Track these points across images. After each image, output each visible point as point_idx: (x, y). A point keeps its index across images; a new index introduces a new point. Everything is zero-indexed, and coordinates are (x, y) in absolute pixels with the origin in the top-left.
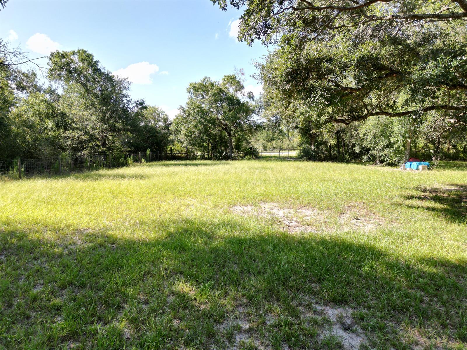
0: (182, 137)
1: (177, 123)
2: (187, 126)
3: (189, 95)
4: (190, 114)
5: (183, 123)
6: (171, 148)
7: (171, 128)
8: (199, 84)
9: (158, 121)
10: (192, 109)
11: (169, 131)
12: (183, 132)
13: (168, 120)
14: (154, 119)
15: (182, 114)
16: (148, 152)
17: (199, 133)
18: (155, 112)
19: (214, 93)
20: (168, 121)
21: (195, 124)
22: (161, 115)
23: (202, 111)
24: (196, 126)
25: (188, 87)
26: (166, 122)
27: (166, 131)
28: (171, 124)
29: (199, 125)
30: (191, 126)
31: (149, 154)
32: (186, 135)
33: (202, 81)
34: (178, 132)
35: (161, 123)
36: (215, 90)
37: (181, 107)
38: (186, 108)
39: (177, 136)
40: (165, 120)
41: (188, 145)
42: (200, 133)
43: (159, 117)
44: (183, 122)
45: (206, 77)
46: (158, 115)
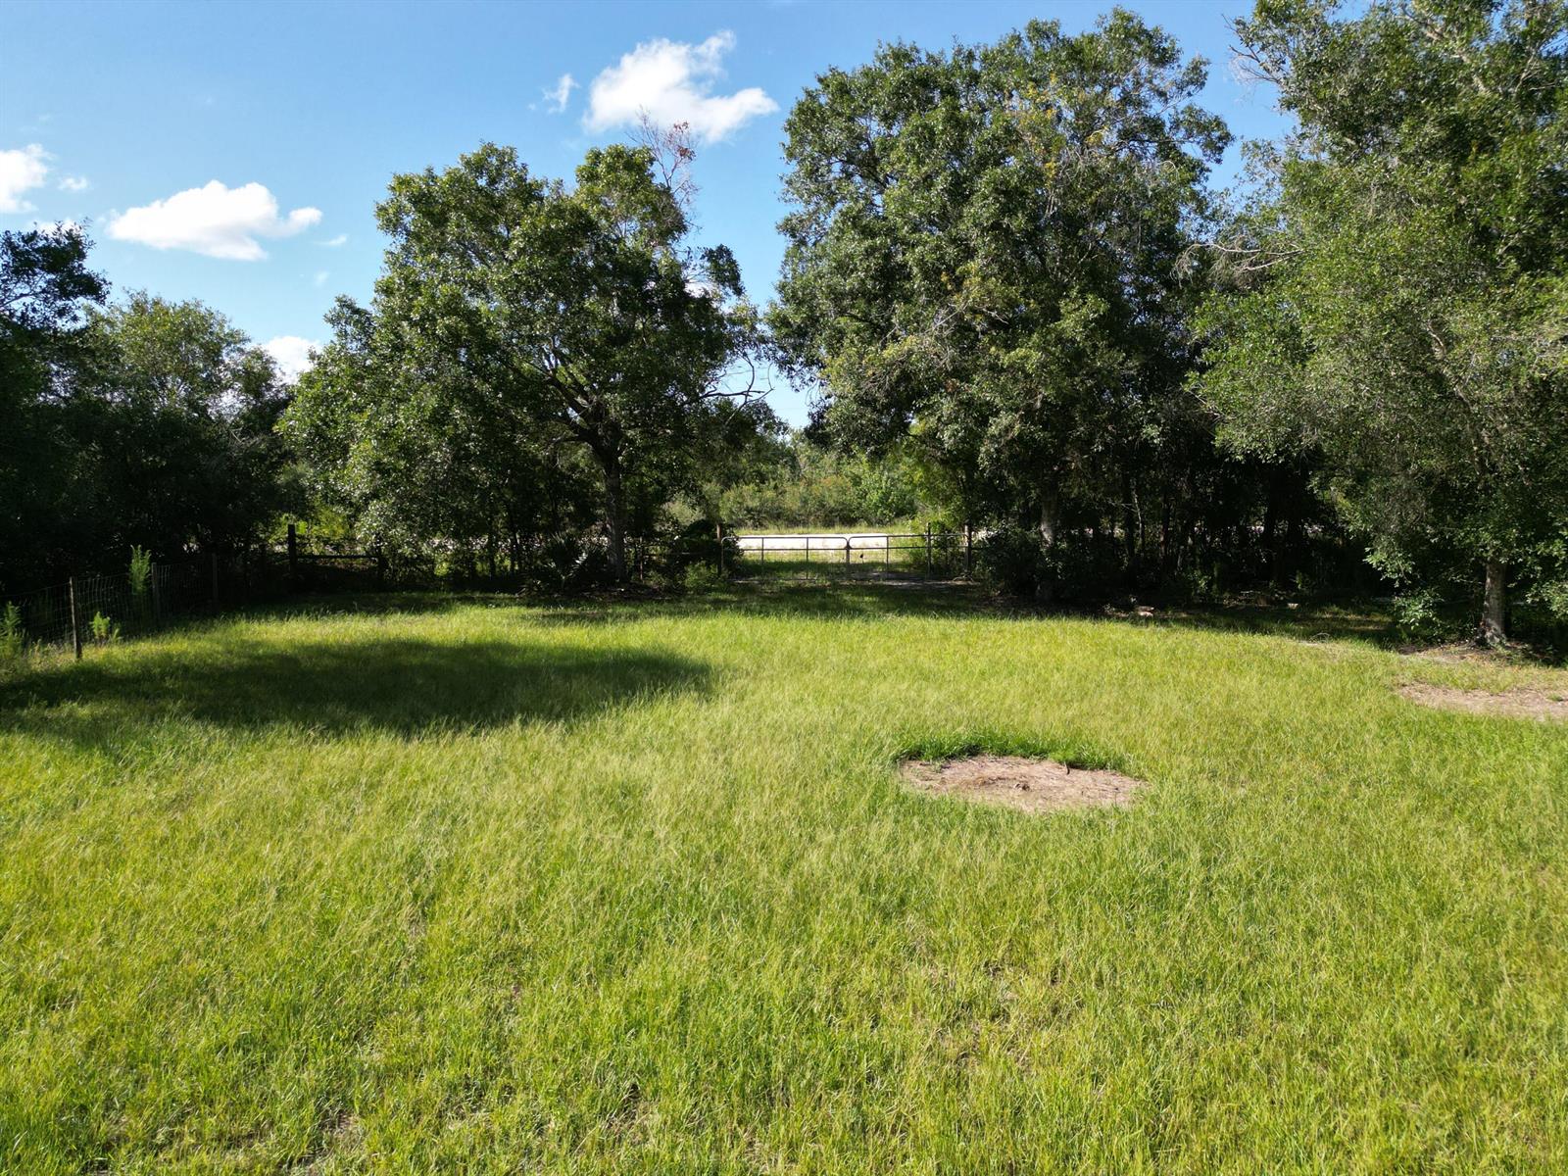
0: (355, 475)
1: (321, 400)
2: (386, 420)
3: (394, 243)
4: (399, 347)
5: (361, 401)
6: (292, 528)
7: (291, 424)
8: (456, 180)
9: (215, 386)
10: (415, 317)
11: (276, 441)
12: (363, 451)
13: (276, 383)
14: (188, 375)
15: (353, 347)
16: (140, 566)
17: (456, 458)
18: (189, 336)
19: (548, 232)
20: (270, 387)
21: (432, 402)
22: (229, 357)
23: (478, 332)
24: (438, 419)
25: (384, 197)
26: (258, 395)
27: (260, 443)
28: (285, 404)
29: (456, 412)
30: (405, 419)
31: (147, 582)
32: (378, 467)
33: (468, 163)
34: (329, 447)
35: (230, 402)
36: (550, 217)
37: (345, 303)
38: (374, 311)
39: (324, 471)
40: (256, 379)
41: (391, 523)
42: (461, 456)
43: (217, 363)
44: (360, 391)
45: (490, 150)
46: (213, 354)
